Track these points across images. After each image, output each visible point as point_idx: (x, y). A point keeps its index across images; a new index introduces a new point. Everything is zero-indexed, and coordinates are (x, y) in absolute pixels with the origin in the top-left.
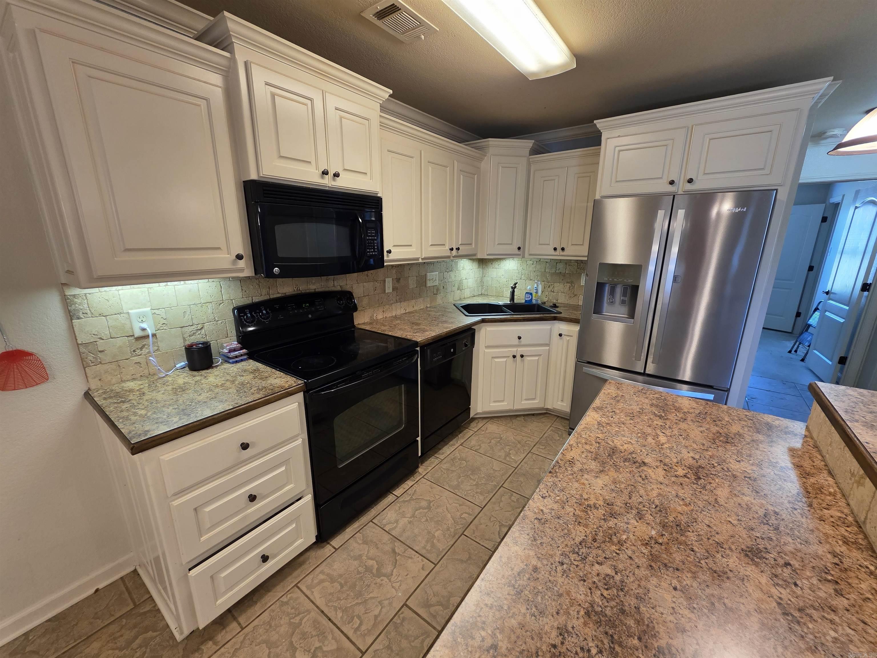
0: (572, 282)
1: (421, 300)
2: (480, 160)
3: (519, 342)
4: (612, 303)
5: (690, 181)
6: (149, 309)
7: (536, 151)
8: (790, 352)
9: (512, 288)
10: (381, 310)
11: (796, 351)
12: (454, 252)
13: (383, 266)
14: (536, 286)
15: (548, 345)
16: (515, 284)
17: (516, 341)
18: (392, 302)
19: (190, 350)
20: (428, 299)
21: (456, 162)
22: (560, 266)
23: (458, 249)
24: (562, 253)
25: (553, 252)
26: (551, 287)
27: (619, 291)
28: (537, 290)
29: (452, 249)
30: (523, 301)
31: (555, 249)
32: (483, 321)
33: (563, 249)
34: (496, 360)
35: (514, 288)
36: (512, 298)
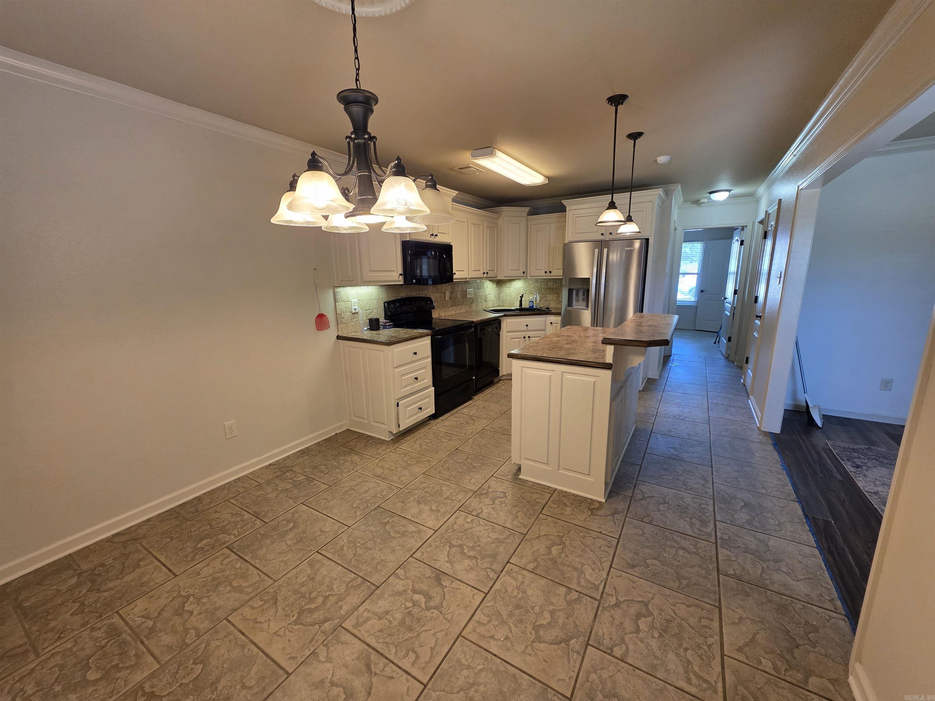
0: (558, 294)
1: (464, 306)
2: (497, 219)
3: (527, 328)
4: (577, 300)
5: (611, 234)
6: (357, 300)
7: (531, 213)
8: (715, 343)
9: (520, 297)
10: (443, 310)
11: (718, 342)
12: (485, 275)
13: (453, 281)
14: (535, 296)
15: (544, 330)
16: (523, 295)
17: (525, 328)
18: (449, 306)
19: (371, 320)
20: (468, 306)
21: (485, 222)
22: (550, 284)
23: (487, 273)
24: (550, 275)
25: (544, 274)
26: (545, 297)
27: (581, 293)
28: (536, 299)
29: (484, 273)
30: (528, 307)
31: (546, 272)
32: (505, 316)
33: (550, 272)
34: (514, 340)
35: (521, 297)
36: (521, 304)
